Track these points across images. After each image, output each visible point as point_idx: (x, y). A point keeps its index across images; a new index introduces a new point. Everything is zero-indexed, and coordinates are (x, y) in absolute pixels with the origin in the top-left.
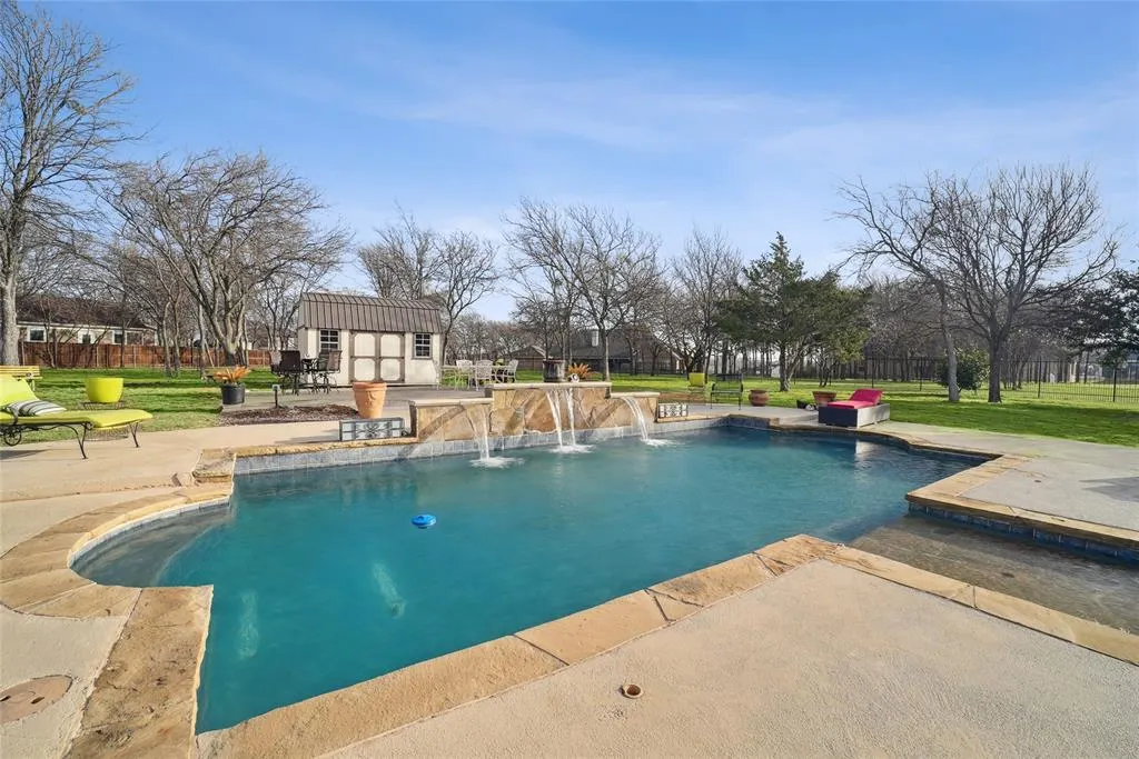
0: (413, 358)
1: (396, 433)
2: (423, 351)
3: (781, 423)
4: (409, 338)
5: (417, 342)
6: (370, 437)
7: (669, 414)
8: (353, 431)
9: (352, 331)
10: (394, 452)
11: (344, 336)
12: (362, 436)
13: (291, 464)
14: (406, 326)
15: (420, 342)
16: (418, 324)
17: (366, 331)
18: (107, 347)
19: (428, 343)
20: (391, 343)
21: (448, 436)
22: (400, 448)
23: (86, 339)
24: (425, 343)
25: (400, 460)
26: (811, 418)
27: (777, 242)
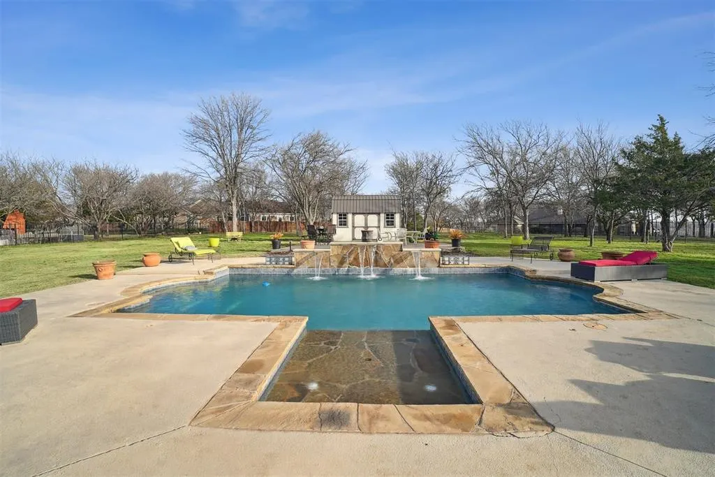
0: (385, 227)
1: (287, 263)
2: (390, 223)
3: (538, 274)
4: (383, 216)
5: (387, 218)
6: (276, 264)
7: (452, 263)
8: (270, 261)
9: (354, 214)
10: (286, 271)
11: (350, 216)
12: (274, 263)
13: (248, 272)
14: (381, 210)
15: (388, 218)
16: (387, 208)
17: (360, 213)
18: (286, 223)
19: (393, 218)
20: (373, 220)
21: (309, 266)
22: (288, 269)
23: (280, 220)
24: (391, 218)
25: (288, 275)
26: (565, 272)
27: (658, 124)
